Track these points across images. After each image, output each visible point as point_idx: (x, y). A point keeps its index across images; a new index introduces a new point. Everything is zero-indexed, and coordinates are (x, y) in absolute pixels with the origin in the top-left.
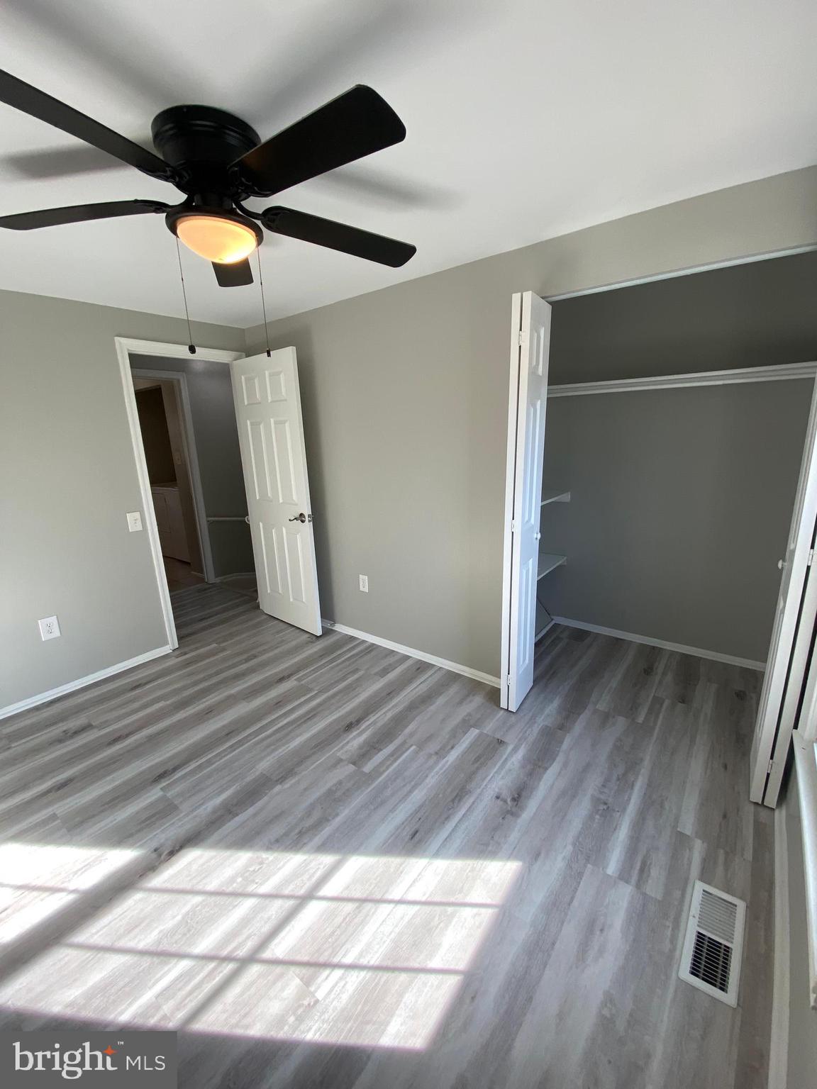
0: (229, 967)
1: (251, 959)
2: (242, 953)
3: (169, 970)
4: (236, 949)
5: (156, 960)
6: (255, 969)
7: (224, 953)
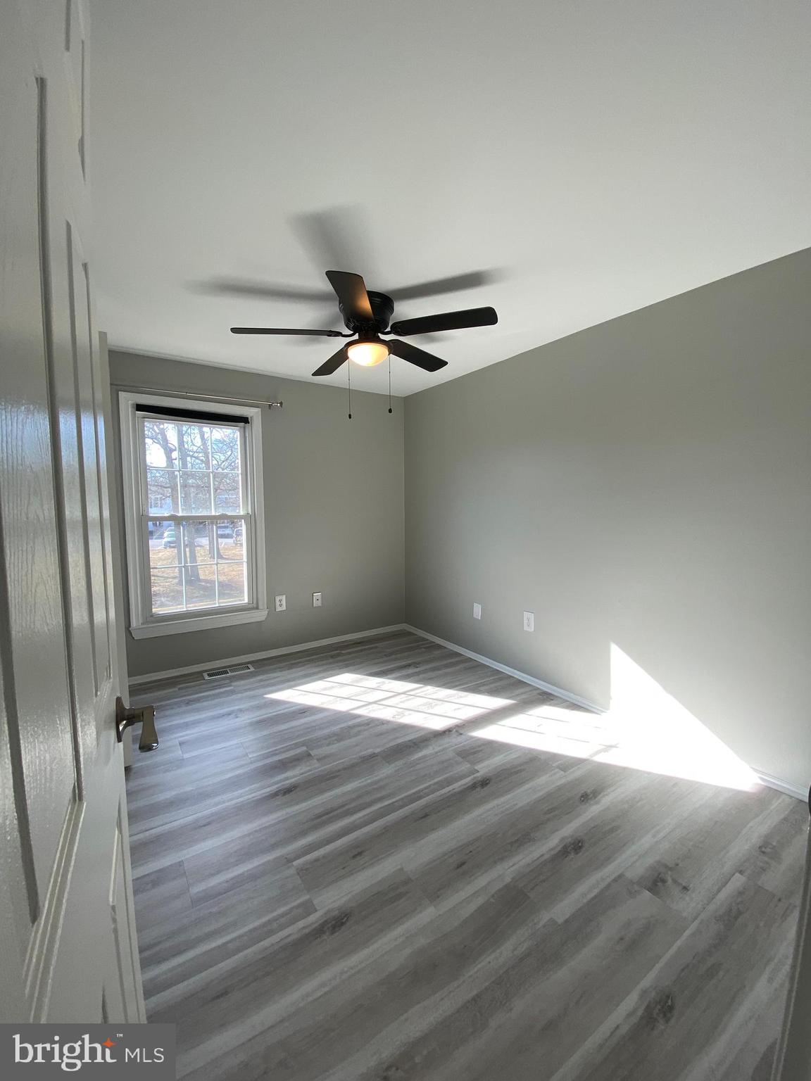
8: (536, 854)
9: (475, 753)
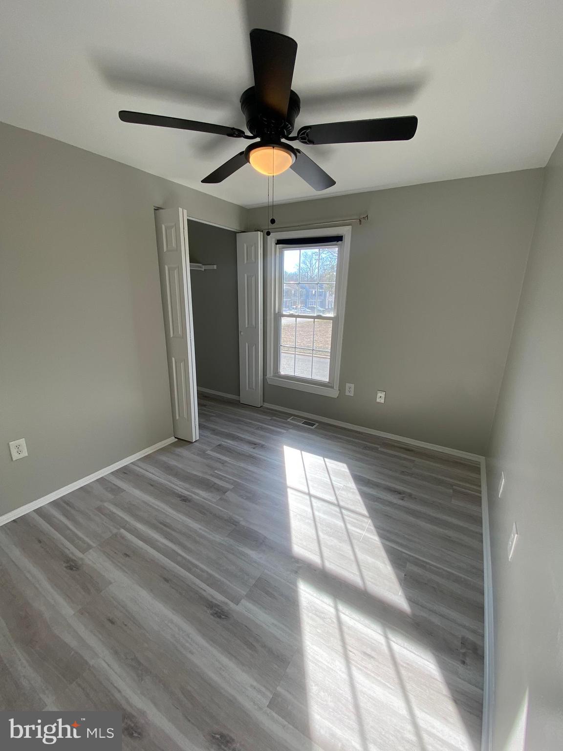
0: (344, 511)
1: (339, 506)
2: (337, 509)
3: (354, 531)
4: (338, 512)
5: (352, 538)
6: (342, 503)
7: (340, 515)
8: (121, 684)
9: (267, 593)
